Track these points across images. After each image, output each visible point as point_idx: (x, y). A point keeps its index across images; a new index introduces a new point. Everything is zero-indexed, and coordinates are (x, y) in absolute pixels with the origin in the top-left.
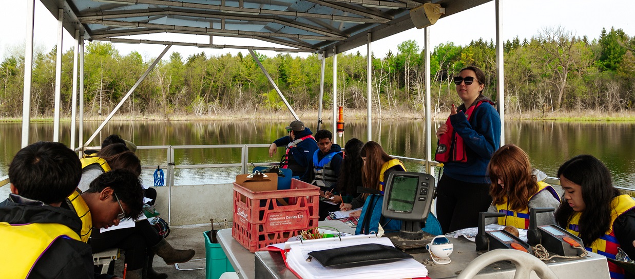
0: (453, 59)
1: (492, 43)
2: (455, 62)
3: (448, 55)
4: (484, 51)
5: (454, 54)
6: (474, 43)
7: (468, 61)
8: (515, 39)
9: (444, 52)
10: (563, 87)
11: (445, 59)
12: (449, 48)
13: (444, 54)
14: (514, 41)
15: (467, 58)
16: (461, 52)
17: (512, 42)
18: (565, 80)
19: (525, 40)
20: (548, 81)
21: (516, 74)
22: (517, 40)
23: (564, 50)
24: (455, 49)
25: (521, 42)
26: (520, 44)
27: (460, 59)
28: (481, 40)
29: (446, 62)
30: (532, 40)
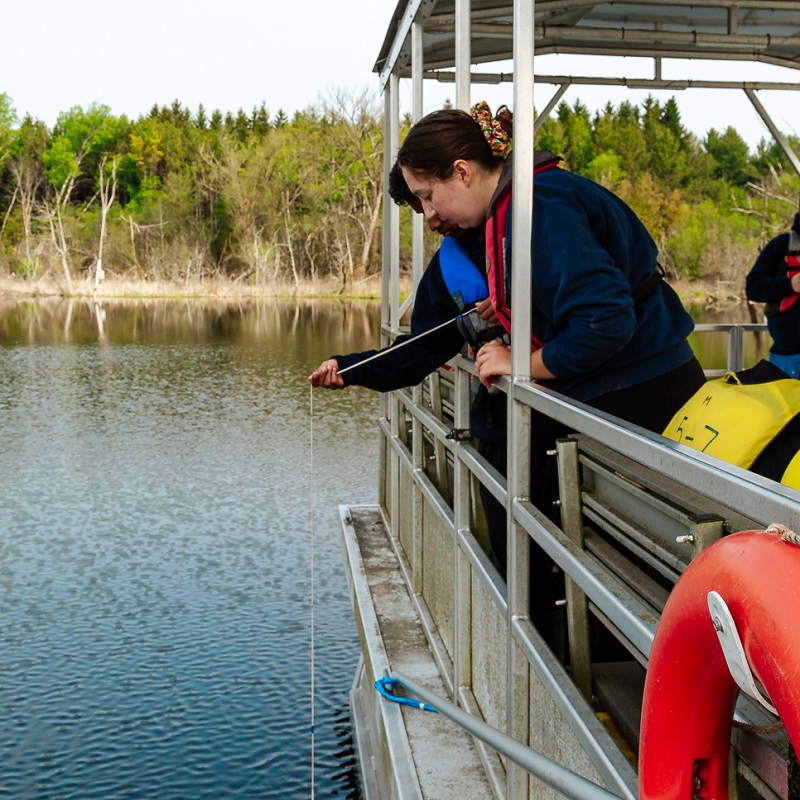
0: (108, 149)
1: (202, 115)
2: (114, 157)
3: (96, 137)
4: (186, 134)
5: (110, 136)
6: (160, 111)
7: (148, 155)
8: (259, 109)
9: (84, 128)
10: (372, 226)
11: (87, 147)
12: (97, 119)
13: (84, 135)
14: (255, 114)
15: (145, 147)
16: (130, 132)
17: (249, 116)
18: (376, 212)
19: (281, 114)
20: (341, 212)
21: (268, 193)
22: (263, 112)
23: (374, 145)
24: (111, 122)
25: (272, 119)
26: (269, 121)
27: (126, 151)
28: (176, 106)
29: (89, 155)
30: (297, 115)
